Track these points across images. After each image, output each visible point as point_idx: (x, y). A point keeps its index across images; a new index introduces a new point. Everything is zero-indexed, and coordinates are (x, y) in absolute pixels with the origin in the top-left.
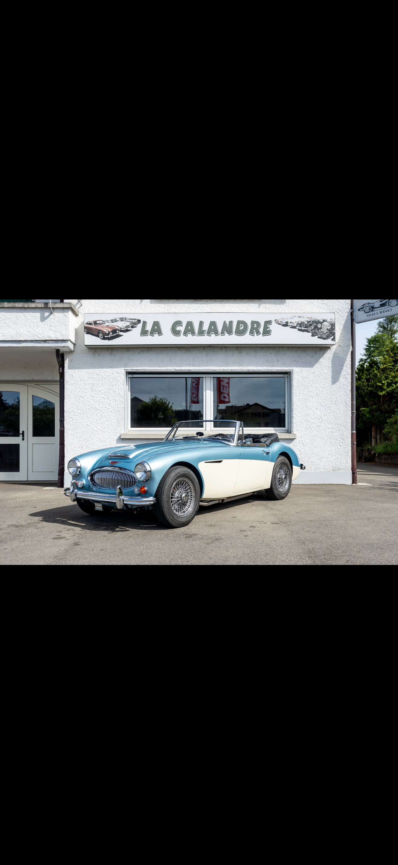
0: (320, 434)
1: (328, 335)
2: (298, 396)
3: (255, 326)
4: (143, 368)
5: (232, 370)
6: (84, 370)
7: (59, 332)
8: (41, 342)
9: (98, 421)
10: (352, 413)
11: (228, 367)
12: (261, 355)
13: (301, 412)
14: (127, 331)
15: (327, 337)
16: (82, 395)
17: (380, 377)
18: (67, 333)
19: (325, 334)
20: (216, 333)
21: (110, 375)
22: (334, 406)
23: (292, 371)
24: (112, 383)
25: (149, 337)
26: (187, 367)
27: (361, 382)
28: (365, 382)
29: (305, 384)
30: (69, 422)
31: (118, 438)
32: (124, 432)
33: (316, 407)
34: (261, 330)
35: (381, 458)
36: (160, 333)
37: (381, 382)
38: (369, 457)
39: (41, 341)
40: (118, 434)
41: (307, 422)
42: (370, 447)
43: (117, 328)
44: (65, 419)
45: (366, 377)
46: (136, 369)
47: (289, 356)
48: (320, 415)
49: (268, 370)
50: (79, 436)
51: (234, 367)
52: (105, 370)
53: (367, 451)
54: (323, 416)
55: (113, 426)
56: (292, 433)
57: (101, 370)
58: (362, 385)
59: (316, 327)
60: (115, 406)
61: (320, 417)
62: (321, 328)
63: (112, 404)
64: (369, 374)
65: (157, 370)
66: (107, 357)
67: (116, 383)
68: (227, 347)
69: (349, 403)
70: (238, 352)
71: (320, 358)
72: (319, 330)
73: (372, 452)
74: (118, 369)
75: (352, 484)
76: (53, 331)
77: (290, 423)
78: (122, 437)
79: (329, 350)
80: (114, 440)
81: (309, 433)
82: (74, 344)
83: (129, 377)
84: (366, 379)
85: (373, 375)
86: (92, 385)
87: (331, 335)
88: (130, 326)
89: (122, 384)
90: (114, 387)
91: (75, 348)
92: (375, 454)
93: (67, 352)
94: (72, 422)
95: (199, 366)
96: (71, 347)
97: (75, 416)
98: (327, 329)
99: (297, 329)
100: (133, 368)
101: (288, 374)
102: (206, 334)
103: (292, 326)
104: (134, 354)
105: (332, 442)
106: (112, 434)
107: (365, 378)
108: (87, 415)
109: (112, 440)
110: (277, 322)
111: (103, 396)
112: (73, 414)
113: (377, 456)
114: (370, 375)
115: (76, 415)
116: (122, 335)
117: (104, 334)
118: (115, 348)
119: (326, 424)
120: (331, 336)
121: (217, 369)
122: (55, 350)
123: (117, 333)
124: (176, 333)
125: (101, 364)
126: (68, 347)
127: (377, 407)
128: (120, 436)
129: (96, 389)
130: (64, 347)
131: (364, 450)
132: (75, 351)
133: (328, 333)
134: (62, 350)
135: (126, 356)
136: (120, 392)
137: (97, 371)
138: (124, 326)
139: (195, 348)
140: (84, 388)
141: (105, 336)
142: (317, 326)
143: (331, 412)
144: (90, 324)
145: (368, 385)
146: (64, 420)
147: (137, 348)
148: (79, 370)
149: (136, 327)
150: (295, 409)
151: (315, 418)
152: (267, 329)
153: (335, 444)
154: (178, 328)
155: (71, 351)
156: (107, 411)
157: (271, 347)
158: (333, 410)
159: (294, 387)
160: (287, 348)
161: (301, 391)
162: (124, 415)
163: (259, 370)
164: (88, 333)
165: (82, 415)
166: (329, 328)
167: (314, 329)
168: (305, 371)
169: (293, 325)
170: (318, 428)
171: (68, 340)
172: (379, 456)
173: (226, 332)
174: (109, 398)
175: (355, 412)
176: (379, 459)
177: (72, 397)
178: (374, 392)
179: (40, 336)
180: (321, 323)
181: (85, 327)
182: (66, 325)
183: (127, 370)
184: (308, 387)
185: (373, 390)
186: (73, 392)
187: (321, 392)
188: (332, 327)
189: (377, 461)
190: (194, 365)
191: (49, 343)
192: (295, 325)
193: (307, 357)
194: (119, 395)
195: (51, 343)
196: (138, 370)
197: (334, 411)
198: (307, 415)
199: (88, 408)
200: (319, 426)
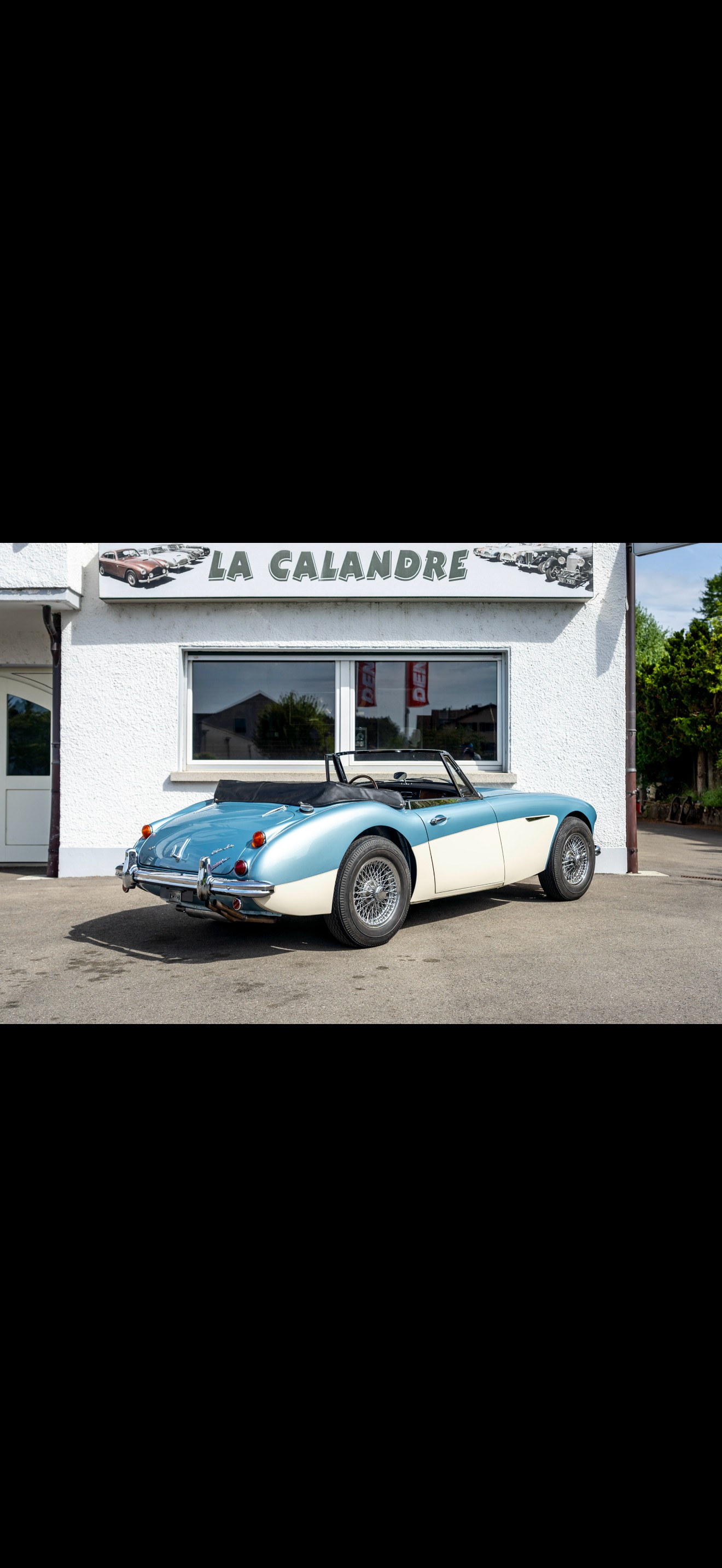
0: (564, 774)
1: (578, 578)
2: (521, 700)
3: (435, 560)
4: (215, 642)
5: (389, 647)
6: (99, 646)
7: (47, 573)
8: (13, 592)
9: (127, 746)
10: (629, 733)
11: (382, 642)
12: (448, 618)
13: (526, 731)
14: (183, 570)
15: (578, 584)
16: (96, 696)
17: (711, 658)
18: (63, 573)
19: (573, 576)
20: (358, 574)
21: (151, 656)
22: (592, 718)
23: (508, 649)
24: (155, 672)
25: (226, 582)
26: (302, 642)
27: (675, 668)
28: (682, 667)
29: (534, 675)
30: (70, 748)
31: (166, 780)
32: (177, 768)
33: (556, 721)
34: (447, 568)
35: (714, 817)
36: (247, 574)
37: (712, 667)
38: (690, 813)
39: (13, 589)
40: (166, 773)
41: (538, 749)
42: (692, 795)
43: (163, 563)
44: (61, 743)
45: (684, 657)
46: (202, 645)
47: (504, 619)
48: (565, 737)
49: (461, 647)
50: (88, 777)
51: (394, 642)
52: (140, 646)
53: (686, 802)
54: (570, 739)
55: (156, 757)
56: (509, 771)
57: (134, 646)
58: (677, 673)
59: (555, 563)
60: (160, 718)
61: (564, 741)
62: (565, 565)
63: (154, 714)
64: (692, 651)
65: (243, 646)
66: (145, 621)
67: (162, 673)
68: (382, 602)
69: (621, 714)
70: (403, 612)
71: (565, 623)
72: (562, 569)
73: (696, 804)
74: (167, 644)
75: (627, 873)
76: (35, 571)
77: (506, 751)
78: (173, 779)
79: (583, 608)
80: (157, 784)
81: (543, 771)
82: (81, 596)
83: (189, 661)
84: (685, 660)
85: (698, 654)
86: (116, 676)
87: (584, 579)
88: (189, 560)
89: (175, 675)
90: (158, 681)
91: (83, 604)
92: (702, 808)
93: (66, 611)
94: (75, 749)
95: (326, 639)
96: (75, 601)
97: (81, 738)
98: (577, 567)
99: (517, 568)
100: (195, 644)
101: (502, 654)
102: (338, 577)
103: (507, 561)
104: (198, 615)
105: (588, 789)
106: (154, 773)
107: (682, 659)
108: (105, 735)
109: (154, 784)
110: (478, 554)
111: (138, 697)
112: (77, 732)
113: (706, 812)
114: (692, 654)
115: (83, 734)
116: (174, 579)
117: (138, 576)
118: (160, 603)
119: (577, 754)
120: (585, 582)
121: (360, 646)
122: (42, 608)
123: (162, 574)
124: (280, 574)
125: (133, 634)
126: (66, 602)
127: (706, 716)
128: (169, 777)
129: (124, 684)
130: (58, 601)
131: (681, 801)
132: (83, 609)
133: (579, 576)
134: (55, 607)
135: (181, 619)
136: (171, 689)
137: (124, 648)
138: (178, 561)
139: (319, 604)
140: (100, 682)
141: (140, 581)
142: (557, 561)
143: (586, 731)
144: (111, 556)
145: (689, 673)
146: (59, 745)
147: (204, 603)
148: (89, 647)
149: (201, 562)
150: (515, 725)
151: (554, 742)
152: (459, 568)
153: (593, 795)
154: (283, 565)
155: (74, 609)
156: (144, 728)
157: (467, 602)
158: (589, 728)
159: (512, 681)
160: (498, 604)
161: (527, 688)
162: (177, 736)
163: (444, 647)
164: (106, 574)
165: (95, 736)
166: (581, 565)
167: (551, 567)
168: (536, 649)
169: (509, 559)
170: (559, 762)
171: (65, 589)
172: (710, 811)
173: (377, 574)
174: (149, 702)
175: (635, 730)
176: (710, 819)
177: (77, 700)
178: (700, 686)
179: (10, 581)
180: (566, 556)
181: (101, 563)
182: (61, 558)
183: (185, 646)
184: (541, 682)
185: (698, 683)
186: (78, 690)
187: (566, 692)
188: (586, 563)
189: (706, 822)
190: (315, 638)
191: (29, 594)
192: (515, 560)
193: (538, 622)
194: (168, 696)
195: (33, 594)
196: (207, 646)
197: (591, 729)
198: (538, 736)
199: (106, 722)
200: (563, 759)
